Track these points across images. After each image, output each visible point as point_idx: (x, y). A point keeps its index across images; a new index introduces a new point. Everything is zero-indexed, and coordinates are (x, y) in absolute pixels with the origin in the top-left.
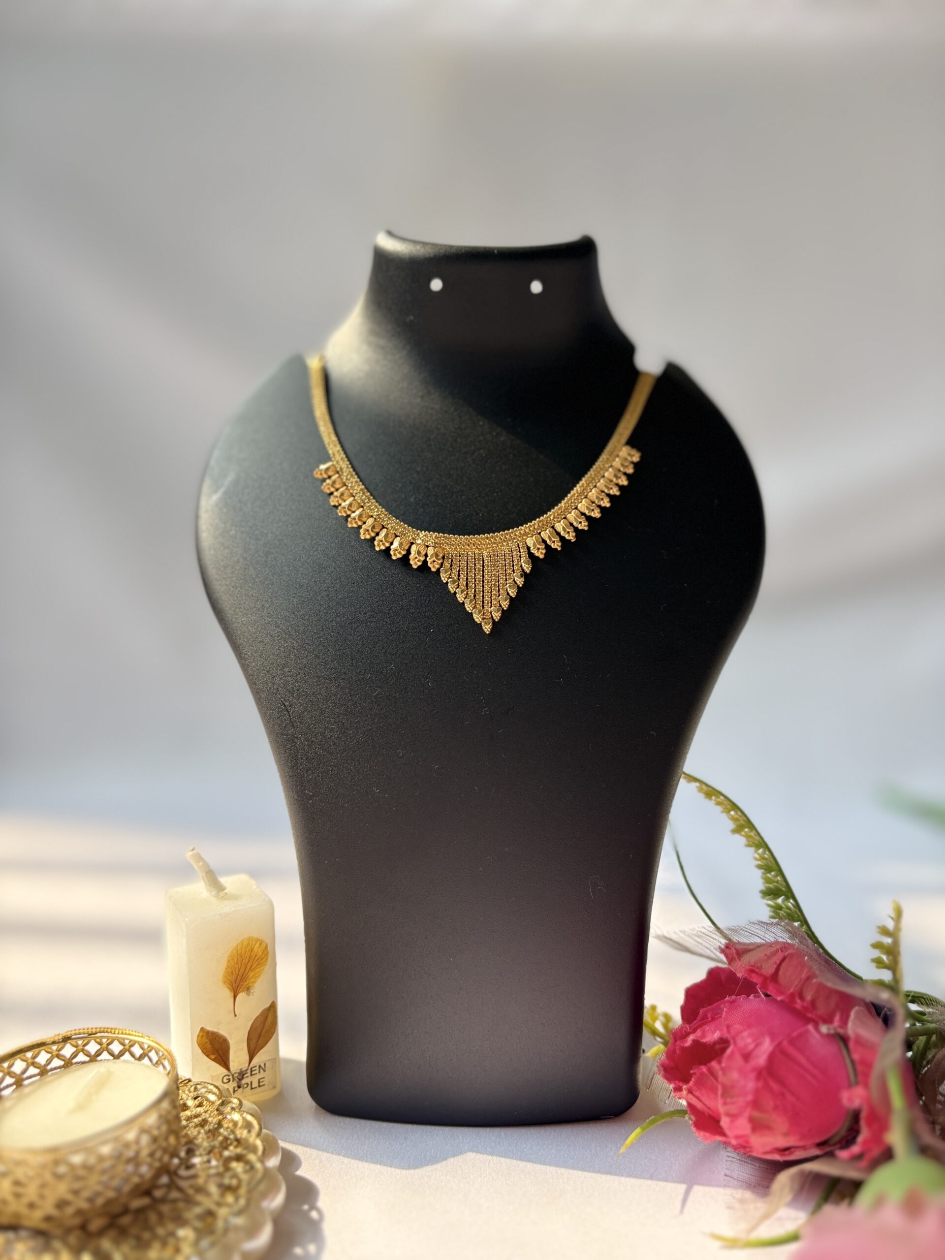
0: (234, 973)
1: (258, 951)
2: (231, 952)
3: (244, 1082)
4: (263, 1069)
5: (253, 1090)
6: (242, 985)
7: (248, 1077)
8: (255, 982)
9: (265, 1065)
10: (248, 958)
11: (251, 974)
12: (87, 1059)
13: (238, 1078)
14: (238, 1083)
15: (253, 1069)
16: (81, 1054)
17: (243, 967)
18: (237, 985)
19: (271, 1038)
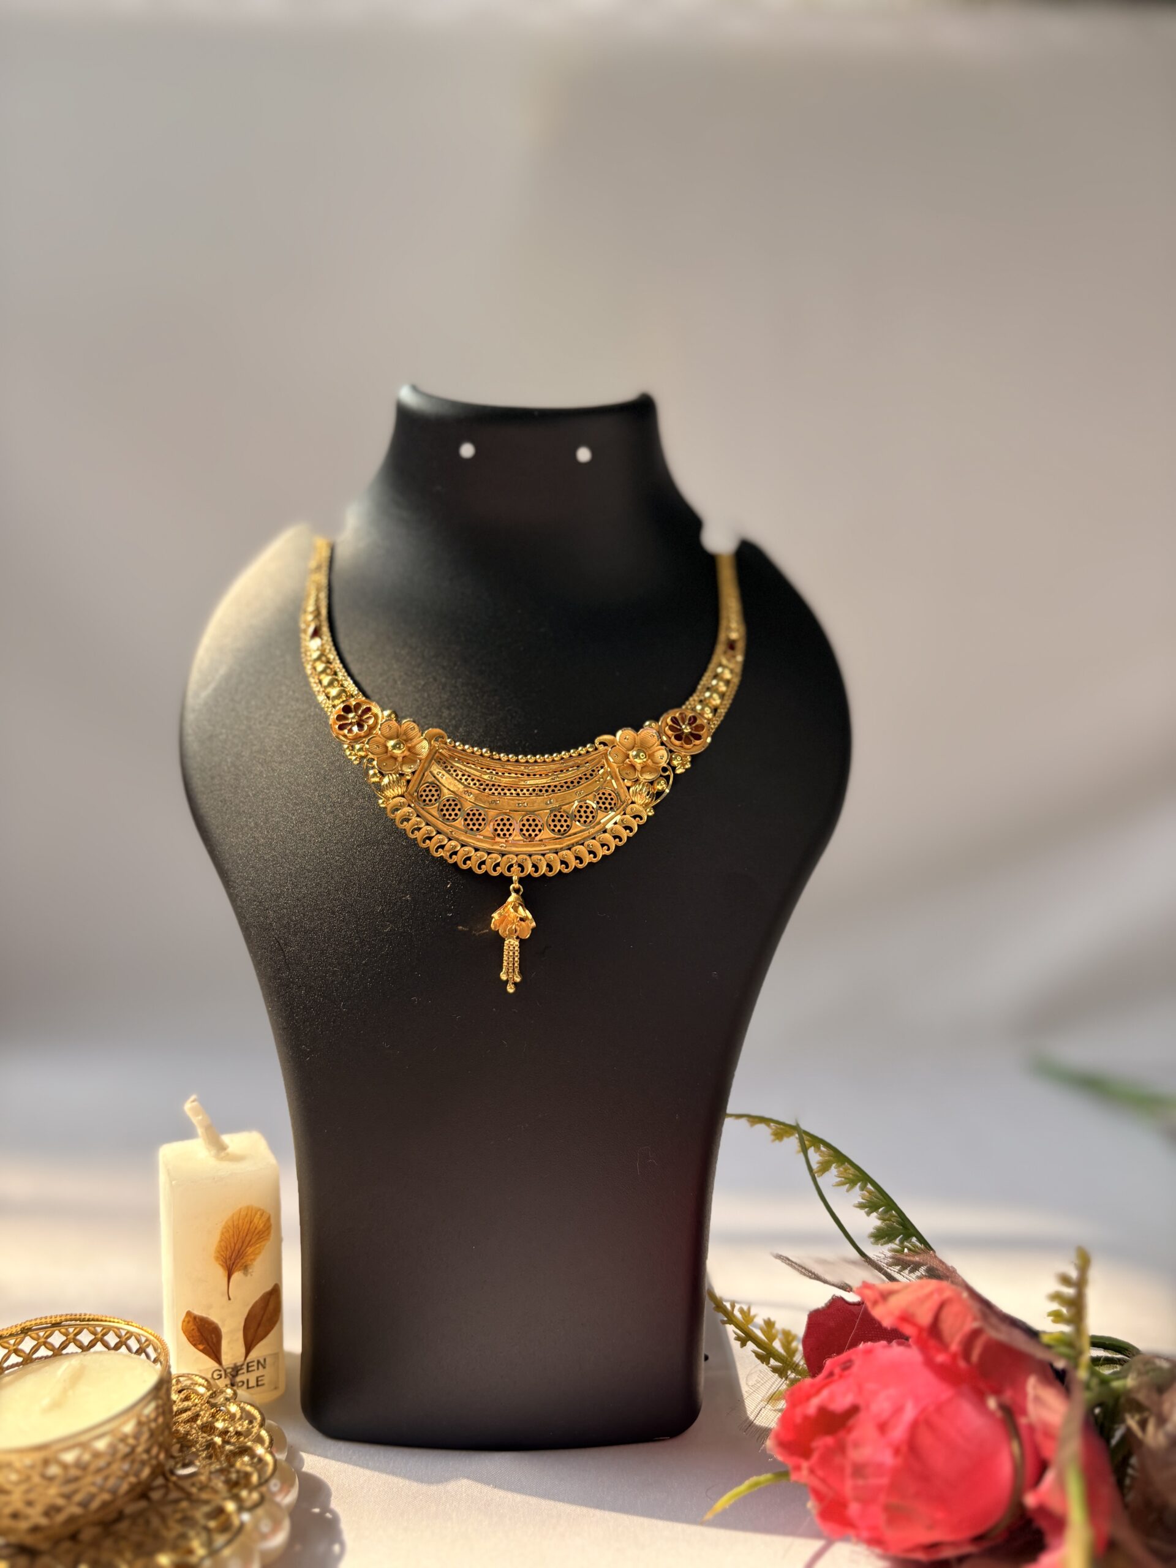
0: (229, 1248)
1: (258, 1223)
2: (226, 1223)
3: (238, 1379)
4: (262, 1365)
5: (250, 1390)
6: (239, 1262)
7: (243, 1373)
8: (254, 1259)
9: (265, 1360)
10: (246, 1231)
11: (250, 1250)
12: (50, 1353)
13: (231, 1375)
14: (231, 1380)
15: (250, 1365)
16: (43, 1348)
17: (240, 1240)
18: (232, 1262)
19: (272, 1328)
